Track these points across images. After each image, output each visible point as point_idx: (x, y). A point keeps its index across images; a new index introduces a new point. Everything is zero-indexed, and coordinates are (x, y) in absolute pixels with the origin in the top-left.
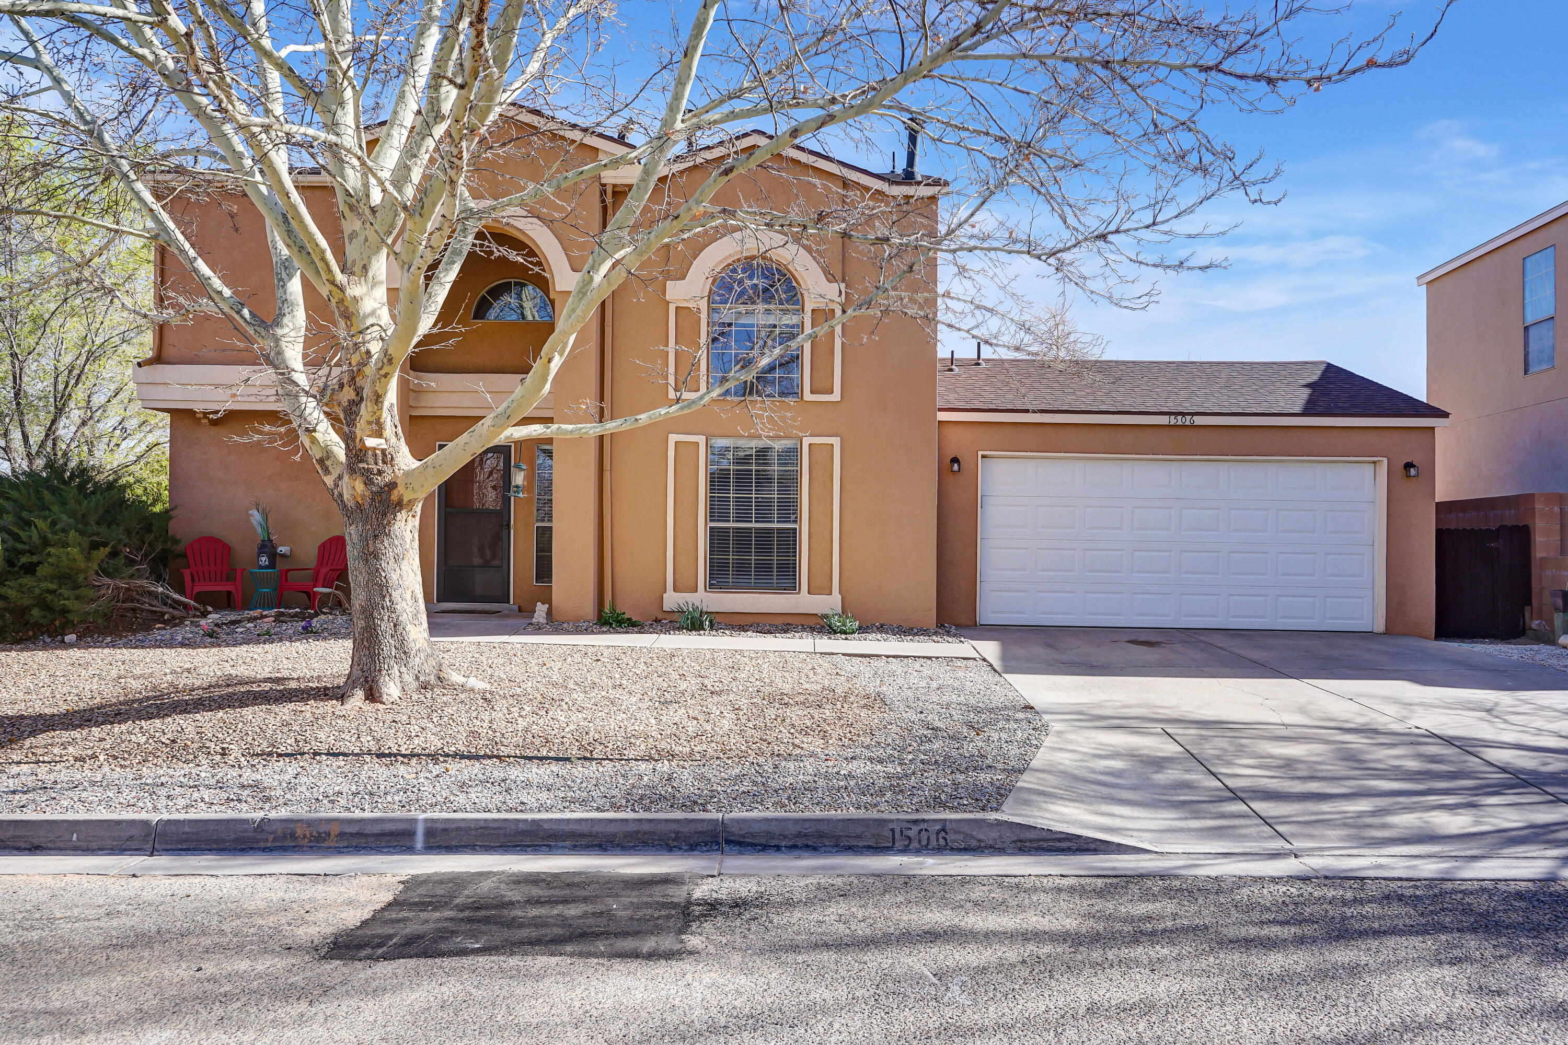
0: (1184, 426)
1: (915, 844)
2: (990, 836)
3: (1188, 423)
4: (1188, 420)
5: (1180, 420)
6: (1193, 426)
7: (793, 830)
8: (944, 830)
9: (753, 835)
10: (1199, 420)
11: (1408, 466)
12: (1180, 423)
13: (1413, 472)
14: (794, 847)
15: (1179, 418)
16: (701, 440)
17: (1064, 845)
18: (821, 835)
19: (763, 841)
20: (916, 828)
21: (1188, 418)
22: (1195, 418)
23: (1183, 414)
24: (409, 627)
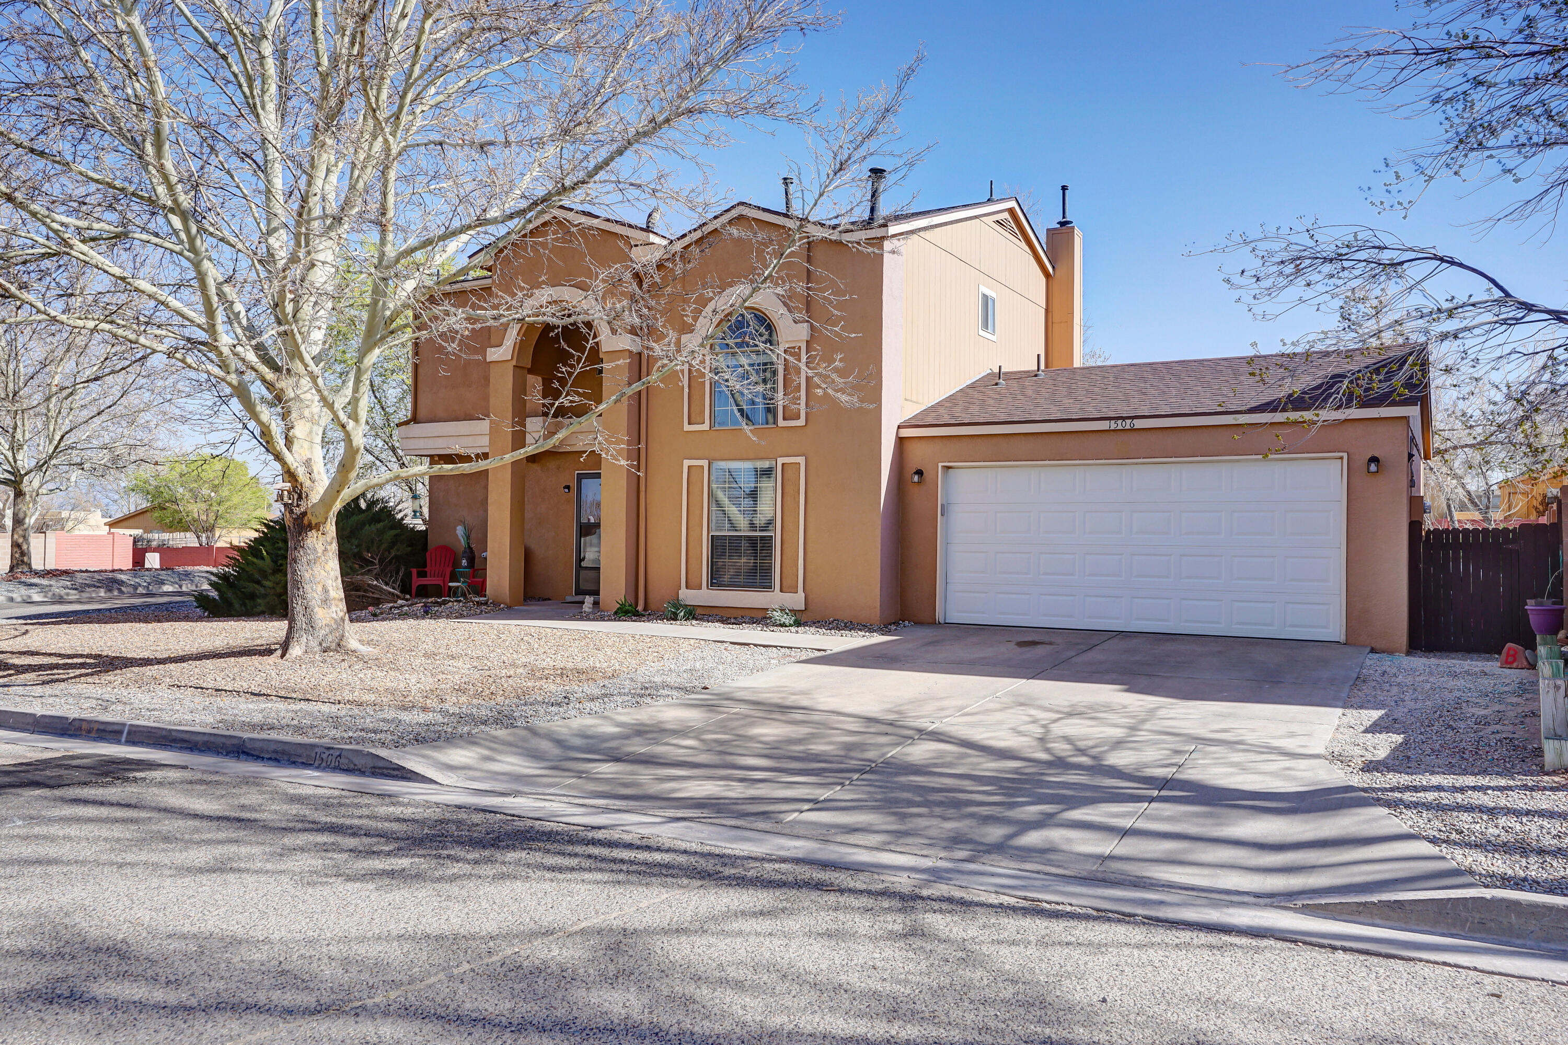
0: (1123, 430)
1: (324, 764)
2: (360, 762)
3: (1128, 427)
4: (1128, 424)
5: (1120, 425)
6: (1133, 430)
7: (273, 747)
8: (340, 756)
9: (255, 750)
10: (1139, 424)
11: (1374, 460)
12: (1120, 427)
13: (1373, 467)
14: (270, 759)
15: (1119, 422)
16: (705, 463)
17: (395, 773)
18: (284, 753)
19: (257, 753)
20: (327, 753)
21: (1128, 421)
22: (1135, 421)
23: (1124, 419)
24: (317, 609)
